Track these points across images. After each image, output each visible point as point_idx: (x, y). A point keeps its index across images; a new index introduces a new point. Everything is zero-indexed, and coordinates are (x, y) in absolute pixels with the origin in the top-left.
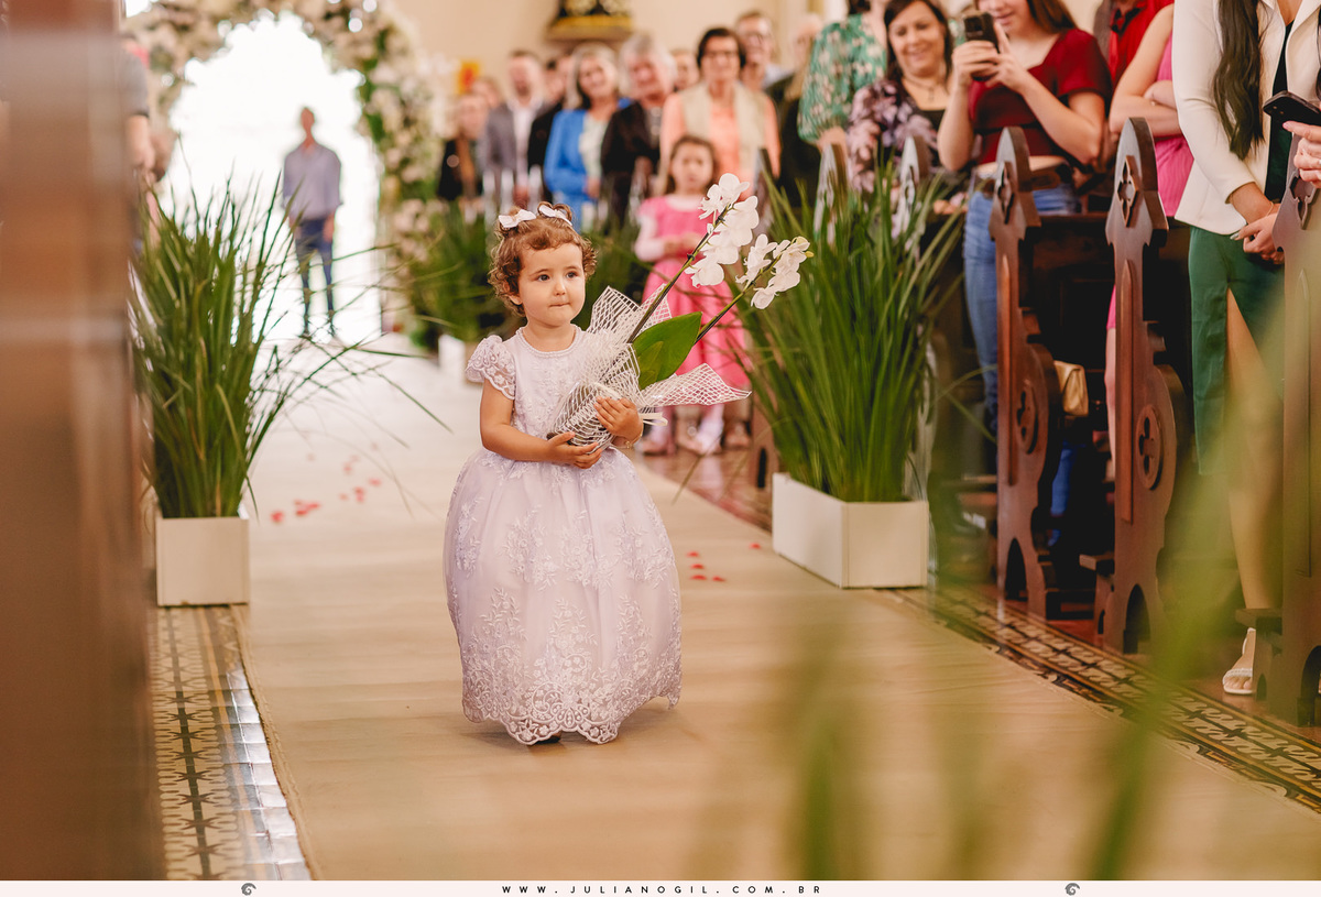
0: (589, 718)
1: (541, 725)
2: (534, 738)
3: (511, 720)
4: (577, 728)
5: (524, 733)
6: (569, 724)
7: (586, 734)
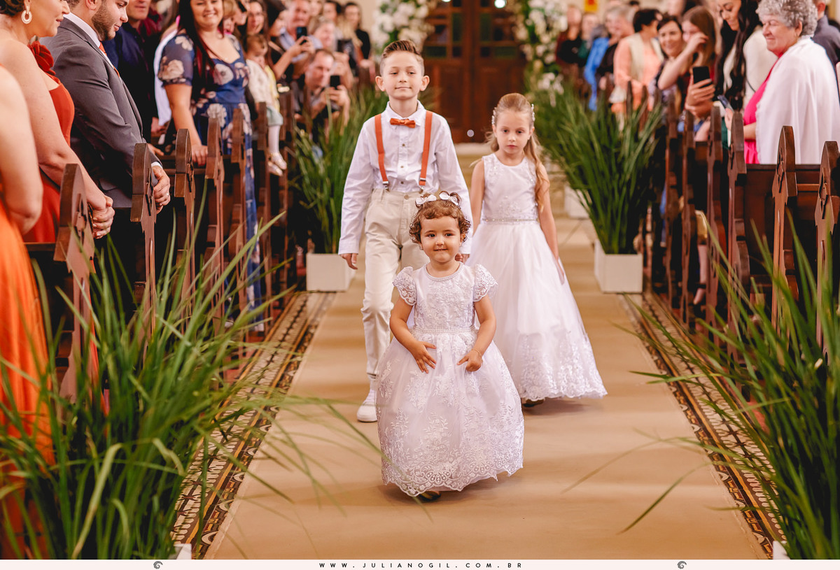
0: (451, 477)
1: (420, 485)
2: (417, 493)
3: (402, 483)
4: (444, 484)
5: (411, 490)
6: (438, 482)
7: (450, 486)
